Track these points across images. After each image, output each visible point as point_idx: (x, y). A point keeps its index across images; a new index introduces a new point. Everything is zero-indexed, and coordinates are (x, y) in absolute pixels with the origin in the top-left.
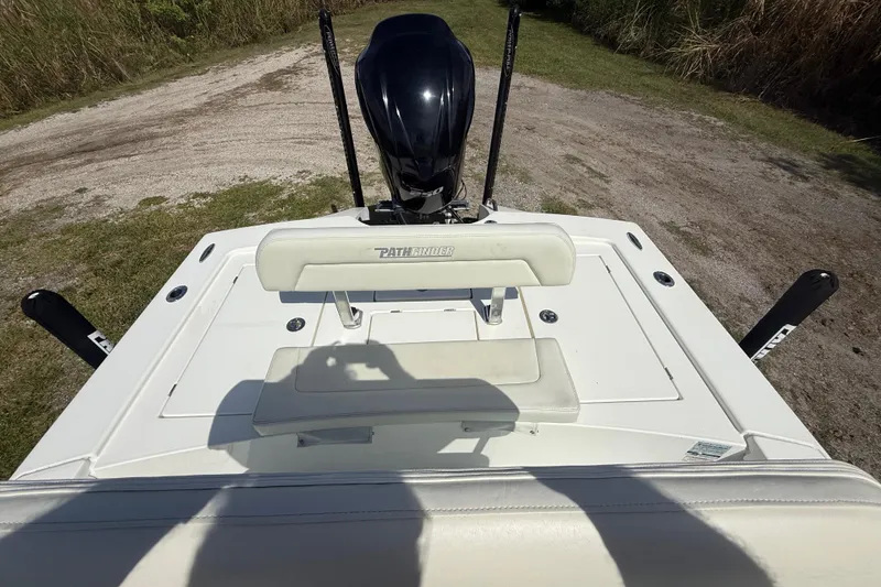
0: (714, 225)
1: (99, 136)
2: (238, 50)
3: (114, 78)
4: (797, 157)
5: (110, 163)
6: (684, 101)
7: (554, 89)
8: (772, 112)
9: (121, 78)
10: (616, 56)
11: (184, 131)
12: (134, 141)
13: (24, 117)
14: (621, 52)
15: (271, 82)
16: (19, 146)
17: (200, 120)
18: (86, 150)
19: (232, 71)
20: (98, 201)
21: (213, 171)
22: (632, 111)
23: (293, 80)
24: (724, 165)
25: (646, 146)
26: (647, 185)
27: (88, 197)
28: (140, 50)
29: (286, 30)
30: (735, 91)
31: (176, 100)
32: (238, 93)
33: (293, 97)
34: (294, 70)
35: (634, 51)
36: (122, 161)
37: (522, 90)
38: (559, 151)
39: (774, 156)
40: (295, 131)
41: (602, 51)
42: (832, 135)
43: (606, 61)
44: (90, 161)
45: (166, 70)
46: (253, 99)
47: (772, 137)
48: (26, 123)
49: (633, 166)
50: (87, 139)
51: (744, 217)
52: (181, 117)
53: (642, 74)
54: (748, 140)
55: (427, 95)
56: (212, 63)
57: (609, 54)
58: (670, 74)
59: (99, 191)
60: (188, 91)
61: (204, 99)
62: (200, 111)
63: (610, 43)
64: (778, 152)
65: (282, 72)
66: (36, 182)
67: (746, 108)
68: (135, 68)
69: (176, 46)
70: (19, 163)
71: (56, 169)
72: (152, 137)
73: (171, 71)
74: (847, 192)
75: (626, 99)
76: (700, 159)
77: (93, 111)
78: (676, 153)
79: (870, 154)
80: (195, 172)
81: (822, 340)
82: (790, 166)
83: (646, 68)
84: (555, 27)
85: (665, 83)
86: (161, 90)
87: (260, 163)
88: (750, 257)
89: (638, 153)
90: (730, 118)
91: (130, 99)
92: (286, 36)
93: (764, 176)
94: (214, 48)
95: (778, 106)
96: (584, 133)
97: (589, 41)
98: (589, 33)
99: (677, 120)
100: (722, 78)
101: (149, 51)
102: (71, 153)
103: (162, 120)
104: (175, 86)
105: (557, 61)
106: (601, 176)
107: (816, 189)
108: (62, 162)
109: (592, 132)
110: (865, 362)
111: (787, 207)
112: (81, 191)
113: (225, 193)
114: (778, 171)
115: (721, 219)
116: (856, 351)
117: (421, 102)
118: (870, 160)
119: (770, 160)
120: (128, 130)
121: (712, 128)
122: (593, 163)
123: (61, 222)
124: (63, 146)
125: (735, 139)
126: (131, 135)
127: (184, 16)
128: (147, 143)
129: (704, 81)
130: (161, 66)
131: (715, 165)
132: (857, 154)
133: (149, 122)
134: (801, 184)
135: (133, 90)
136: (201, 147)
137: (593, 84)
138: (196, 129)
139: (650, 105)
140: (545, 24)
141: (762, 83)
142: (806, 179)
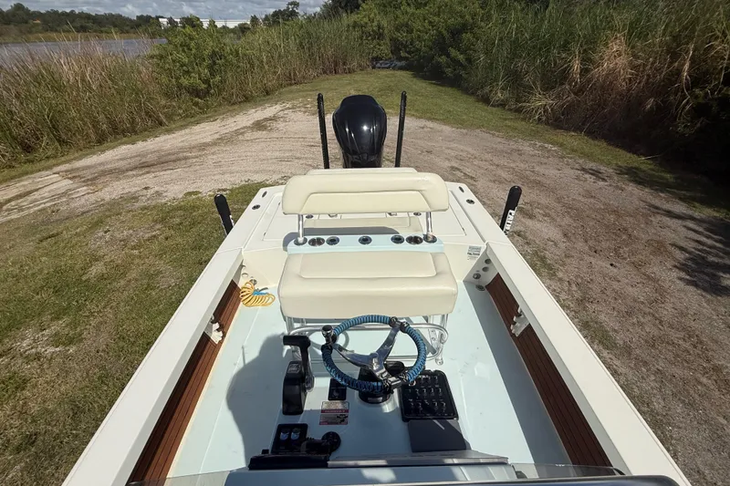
0: (539, 204)
1: (151, 158)
2: (236, 107)
3: (157, 124)
4: (603, 169)
5: (162, 173)
6: (533, 135)
7: (447, 129)
8: (590, 141)
9: (161, 124)
10: (489, 108)
11: (206, 154)
12: (174, 161)
13: (102, 147)
14: (493, 106)
15: (259, 126)
16: (102, 164)
17: (215, 149)
18: (145, 166)
19: (233, 120)
20: (158, 194)
21: (227, 177)
22: (497, 141)
23: (274, 124)
24: (552, 172)
25: (503, 162)
26: (500, 182)
27: (150, 192)
28: (174, 107)
29: (268, 93)
30: (568, 130)
31: (198, 137)
32: (238, 132)
33: (275, 135)
34: (274, 119)
35: (502, 105)
36: (169, 172)
37: (425, 129)
38: (447, 164)
39: (587, 167)
40: (277, 154)
41: (480, 105)
42: (629, 155)
43: (482, 111)
44: (148, 173)
45: (190, 118)
46: (249, 135)
47: (589, 156)
48: (103, 151)
49: (494, 173)
50: (144, 160)
51: (559, 200)
52: (203, 147)
53: (506, 119)
54: (571, 158)
55: (365, 128)
56: (220, 115)
57: (486, 107)
58: (524, 119)
59: (157, 189)
60: (205, 131)
61: (217, 136)
62: (214, 144)
63: (486, 100)
64: (591, 165)
65: (266, 120)
66: (116, 184)
67: (573, 140)
68: (170, 117)
69: (196, 104)
70: (104, 173)
71: (128, 177)
72: (186, 158)
73: (193, 120)
74: (632, 188)
75: (493, 135)
76: (537, 169)
77: (145, 143)
78: (522, 165)
79: (652, 167)
80: (216, 177)
81: (592, 259)
82: (596, 174)
83: (510, 115)
84: (449, 90)
85: (521, 125)
86: (187, 131)
87: (257, 172)
88: (558, 220)
89: (498, 166)
90: (561, 145)
91: (167, 137)
92: (268, 97)
93: (578, 178)
94: (220, 105)
95: (595, 138)
96: (464, 154)
97: (471, 99)
98: (472, 94)
99: (526, 147)
100: (559, 121)
101: (180, 108)
102: (136, 168)
103: (191, 148)
104: (197, 128)
105: (449, 112)
106: (472, 178)
107: (610, 185)
108: (131, 173)
109: (468, 153)
110: (615, 270)
111: (589, 195)
112: (146, 188)
113: (236, 188)
114: (587, 176)
115: (544, 200)
116: (612, 265)
117: (362, 131)
118: (651, 169)
119: (583, 169)
120: (169, 154)
121: (549, 151)
122: (468, 171)
123: (137, 205)
124: (130, 164)
125: (562, 157)
126: (173, 157)
127: (203, 86)
128: (183, 162)
129: (547, 123)
130: (187, 116)
131: (547, 172)
132: (643, 167)
133: (182, 150)
134: (601, 183)
135: (169, 131)
136: (218, 164)
137: (472, 126)
138: (213, 154)
139: (509, 138)
140: (443, 89)
141: (583, 124)
142: (604, 180)
